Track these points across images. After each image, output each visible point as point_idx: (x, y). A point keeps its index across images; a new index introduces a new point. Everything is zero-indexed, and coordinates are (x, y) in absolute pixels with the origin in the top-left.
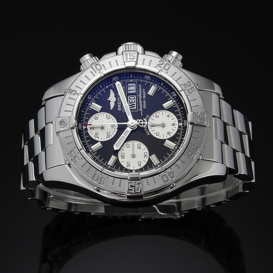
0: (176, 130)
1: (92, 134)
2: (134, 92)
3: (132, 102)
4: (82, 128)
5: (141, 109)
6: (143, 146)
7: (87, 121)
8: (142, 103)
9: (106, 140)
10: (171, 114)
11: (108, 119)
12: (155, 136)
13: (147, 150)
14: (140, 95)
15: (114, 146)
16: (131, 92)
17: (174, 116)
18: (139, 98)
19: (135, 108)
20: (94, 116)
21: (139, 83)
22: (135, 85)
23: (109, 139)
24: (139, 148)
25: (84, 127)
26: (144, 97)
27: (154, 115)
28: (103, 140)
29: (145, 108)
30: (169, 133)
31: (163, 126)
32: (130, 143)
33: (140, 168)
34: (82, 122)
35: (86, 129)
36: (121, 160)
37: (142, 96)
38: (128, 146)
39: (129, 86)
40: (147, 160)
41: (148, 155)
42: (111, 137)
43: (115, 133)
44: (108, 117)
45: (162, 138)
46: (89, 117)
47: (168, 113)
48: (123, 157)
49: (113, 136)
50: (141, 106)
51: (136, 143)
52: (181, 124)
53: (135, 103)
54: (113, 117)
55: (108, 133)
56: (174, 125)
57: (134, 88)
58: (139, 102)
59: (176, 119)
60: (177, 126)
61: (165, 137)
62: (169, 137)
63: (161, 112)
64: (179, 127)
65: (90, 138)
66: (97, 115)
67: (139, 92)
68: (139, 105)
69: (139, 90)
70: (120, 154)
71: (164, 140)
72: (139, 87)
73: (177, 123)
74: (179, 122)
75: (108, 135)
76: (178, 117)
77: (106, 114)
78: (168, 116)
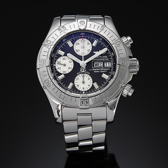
0: (80, 90)
1: (79, 41)
2: (105, 66)
3: (99, 65)
4: (82, 35)
5: (93, 69)
6: (70, 70)
7: (87, 38)
8: (97, 70)
9: (75, 49)
10: (90, 87)
11: (88, 50)
12: (77, 77)
13: (67, 72)
14: (103, 69)
15: (70, 54)
16: (105, 64)
17: (89, 89)
18: (101, 68)
19: (95, 66)
20: (90, 42)
21: (111, 68)
22: (110, 66)
23: (75, 51)
24: (69, 68)
26: (101, 71)
27: (90, 77)
28: (74, 47)
29: (95, 72)
30: (78, 86)
31: (83, 82)
32: (72, 63)
33: (57, 69)
34: (85, 35)
35: (81, 38)
36: (62, 58)
37: (102, 70)
38: (71, 62)
39: (109, 63)
40: (62, 72)
41: (64, 73)
42: (76, 52)
43: (79, 54)
44: (89, 50)
45: (75, 81)
46: (89, 40)
47: (91, 85)
48: (64, 59)
49: (77, 53)
50: (95, 70)
51: (72, 67)
52: (84, 93)
54: (88, 53)
55: (79, 51)
56: (83, 88)
57: (108, 65)
58: (98, 68)
59: (87, 90)
60: (83, 90)
61: (75, 84)
62: (76, 86)
63: (92, 81)
64: (82, 92)
65: (76, 40)
66: (90, 44)
67: (104, 68)
68: (96, 68)
69: (106, 68)
70: (66, 57)
71: (73, 83)
72: (108, 68)
73: (85, 90)
74: (85, 92)
75: (77, 51)
76: (88, 91)
77: (91, 49)
78: (89, 85)
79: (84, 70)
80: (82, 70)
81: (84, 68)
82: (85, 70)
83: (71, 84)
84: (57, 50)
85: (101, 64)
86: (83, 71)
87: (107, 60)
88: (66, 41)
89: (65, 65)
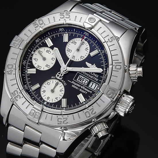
0: (44, 98)
1: (78, 41)
2: (90, 86)
3: (83, 80)
5: (73, 82)
6: (46, 69)
7: (89, 42)
8: (77, 86)
9: (67, 47)
10: (57, 101)
11: (81, 56)
12: (49, 81)
13: (42, 69)
14: (84, 88)
15: (57, 49)
16: (91, 84)
17: (54, 102)
18: (82, 86)
19: (78, 80)
20: (89, 48)
21: (93, 92)
22: (95, 89)
23: (66, 49)
24: (47, 66)
25: (85, 37)
26: (80, 90)
27: (64, 89)
28: (68, 45)
29: (73, 86)
30: (44, 91)
31: (53, 91)
32: (54, 62)
33: (33, 58)
34: (89, 38)
35: (83, 38)
36: (46, 49)
37: (82, 89)
38: (53, 59)
39: (96, 85)
40: (36, 66)
41: (38, 68)
42: (66, 51)
43: (68, 55)
44: (82, 58)
45: (44, 85)
46: (91, 45)
47: (59, 99)
48: (47, 51)
49: (67, 53)
50: (75, 84)
51: (51, 66)
52: (45, 103)
53: (81, 82)
54: (80, 60)
55: (70, 51)
56: (48, 98)
57: (92, 88)
58: (79, 84)
59: (51, 102)
60: (46, 100)
61: (43, 87)
62: (42, 90)
63: (63, 95)
64: (44, 101)
65: (75, 37)
66: (89, 51)
67: (86, 88)
68: (77, 83)
69: (88, 89)
70: (51, 50)
71: (41, 85)
72: (90, 90)
73: (48, 101)
74: (48, 103)
75: (69, 50)
76: (51, 104)
77: (86, 57)
78: (56, 98)
79: (60, 77)
80: (58, 76)
81: (61, 75)
82: (62, 77)
83: (38, 86)
84: (46, 37)
85: (85, 81)
86: (58, 78)
87: (95, 80)
88: (63, 31)
89: (44, 59)
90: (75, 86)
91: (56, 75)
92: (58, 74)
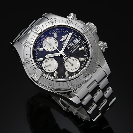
0: (75, 71)
1: (44, 43)
2: (75, 43)
3: (70, 46)
4: (43, 38)
5: (70, 52)
6: (57, 65)
7: (48, 37)
9: (46, 50)
10: (79, 64)
13: (56, 68)
14: (76, 46)
15: (47, 55)
18: (74, 47)
19: (69, 49)
20: (51, 38)
21: (80, 41)
22: (78, 40)
23: (48, 51)
24: (55, 64)
25: (44, 38)
26: (76, 48)
27: (73, 58)
28: (45, 49)
29: (72, 52)
31: (72, 65)
32: (54, 60)
33: (48, 72)
34: (45, 36)
35: (44, 40)
36: (44, 62)
37: (76, 47)
38: (52, 60)
39: (76, 39)
40: (53, 71)
41: (55, 70)
43: (52, 51)
44: (56, 43)
45: (67, 69)
46: (50, 36)
47: (79, 62)
48: (46, 62)
49: (51, 51)
50: (72, 51)
51: (56, 62)
52: (79, 71)
54: (57, 45)
55: (50, 49)
56: (76, 68)
57: (76, 42)
58: (72, 48)
60: (77, 70)
62: (70, 71)
63: (77, 59)
64: (77, 71)
65: (42, 44)
68: (71, 49)
70: (46, 60)
71: (67, 71)
72: (78, 43)
73: (78, 69)
74: (79, 69)
75: (49, 49)
76: (80, 67)
77: (56, 41)
78: (77, 64)
80: (65, 58)
81: (65, 55)
83: (66, 73)
85: (72, 45)
87: (73, 39)
88: (36, 50)
90: (73, 51)
91: (64, 59)
92: (64, 57)
